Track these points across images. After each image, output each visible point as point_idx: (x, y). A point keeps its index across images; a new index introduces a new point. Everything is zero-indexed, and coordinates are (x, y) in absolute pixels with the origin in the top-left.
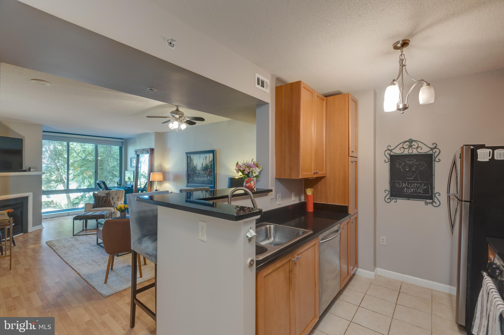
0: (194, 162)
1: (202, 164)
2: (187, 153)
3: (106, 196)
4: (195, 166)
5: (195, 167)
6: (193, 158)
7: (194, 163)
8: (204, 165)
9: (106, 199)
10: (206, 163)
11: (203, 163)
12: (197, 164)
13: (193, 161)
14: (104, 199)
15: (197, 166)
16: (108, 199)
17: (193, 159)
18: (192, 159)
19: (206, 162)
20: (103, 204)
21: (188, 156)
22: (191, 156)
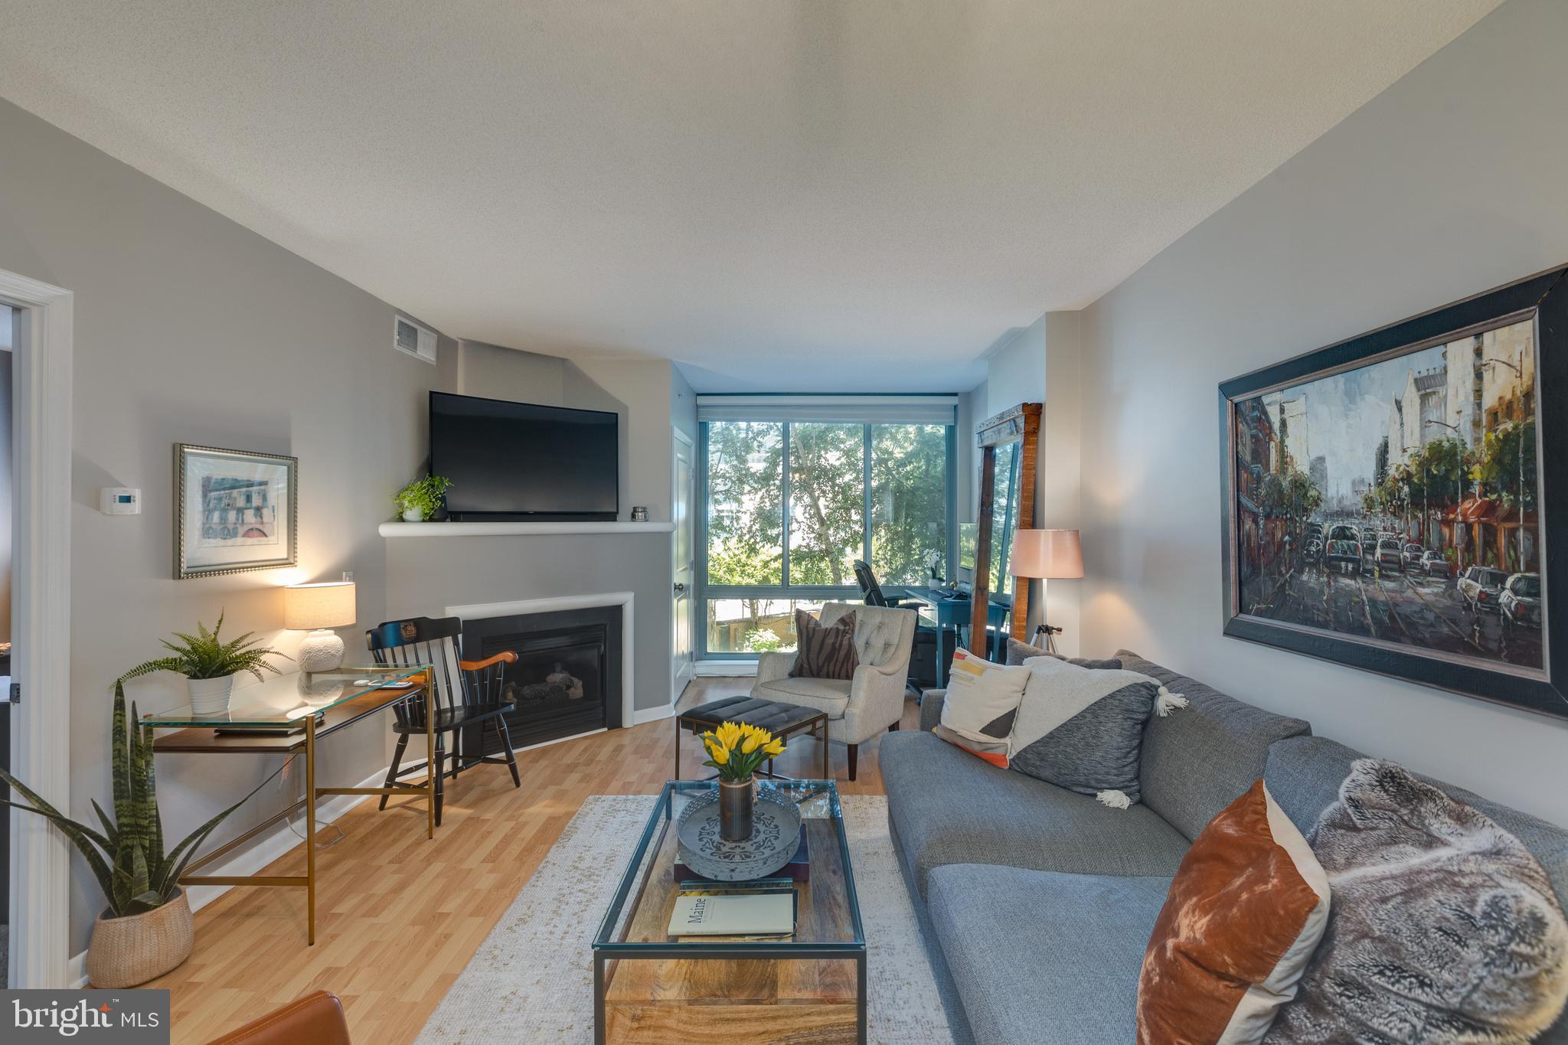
0: (1288, 442)
1: (1384, 451)
2: (1228, 389)
3: (838, 629)
4: (1307, 471)
5: (1299, 485)
6: (1282, 411)
7: (1292, 446)
8: (1398, 461)
9: (834, 644)
10: (1434, 434)
11: (1386, 445)
12: (1321, 459)
13: (1282, 441)
14: (830, 641)
15: (1324, 476)
16: (845, 643)
17: (1283, 423)
18: (1276, 426)
19: (1425, 424)
20: (824, 664)
21: (1236, 405)
22: (1266, 400)
